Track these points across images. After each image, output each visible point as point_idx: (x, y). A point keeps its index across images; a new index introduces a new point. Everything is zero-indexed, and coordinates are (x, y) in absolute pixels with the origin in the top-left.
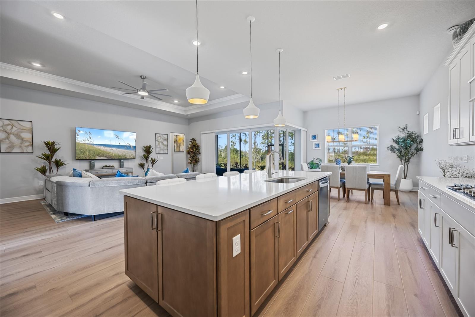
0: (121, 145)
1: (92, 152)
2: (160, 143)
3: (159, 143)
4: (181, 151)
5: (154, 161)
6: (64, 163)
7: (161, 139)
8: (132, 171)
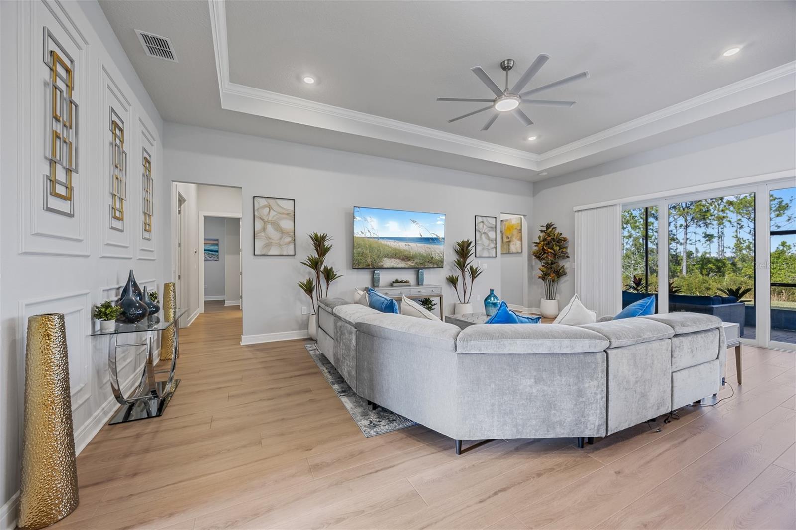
0: (423, 237)
1: (376, 250)
2: (483, 235)
3: (481, 235)
4: (513, 253)
5: (474, 273)
6: (336, 275)
7: (485, 227)
8: (441, 293)
